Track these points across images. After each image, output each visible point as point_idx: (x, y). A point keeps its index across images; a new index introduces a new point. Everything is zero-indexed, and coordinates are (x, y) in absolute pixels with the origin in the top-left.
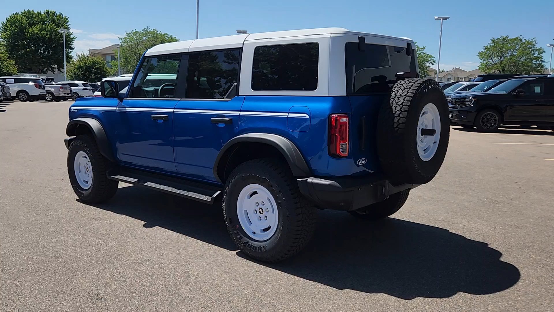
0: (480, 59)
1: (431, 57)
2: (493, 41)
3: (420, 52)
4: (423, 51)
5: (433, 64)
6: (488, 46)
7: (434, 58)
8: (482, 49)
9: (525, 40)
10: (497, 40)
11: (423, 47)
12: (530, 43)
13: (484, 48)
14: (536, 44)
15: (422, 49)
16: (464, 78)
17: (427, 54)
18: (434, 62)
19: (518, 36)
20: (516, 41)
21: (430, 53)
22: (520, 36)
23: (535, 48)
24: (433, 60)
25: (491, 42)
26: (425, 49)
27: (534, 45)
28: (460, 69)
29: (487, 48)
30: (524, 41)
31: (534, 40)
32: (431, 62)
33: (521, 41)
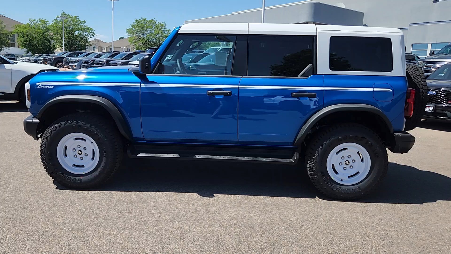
0: (128, 35)
1: (92, 30)
2: (137, 21)
3: (82, 25)
4: (84, 24)
5: (93, 36)
6: (133, 24)
7: (94, 30)
8: (129, 27)
9: (159, 22)
10: (139, 21)
11: (85, 20)
12: (162, 25)
13: (131, 26)
14: (166, 27)
15: (83, 22)
16: (105, 47)
17: (88, 27)
18: (94, 34)
19: (153, 19)
20: (152, 22)
21: (91, 27)
22: (154, 19)
23: (165, 29)
24: (93, 32)
25: (135, 21)
26: (85, 22)
27: (164, 27)
28: (100, 40)
29: (132, 26)
30: (157, 23)
31: (164, 23)
32: (92, 34)
33: (156, 22)
